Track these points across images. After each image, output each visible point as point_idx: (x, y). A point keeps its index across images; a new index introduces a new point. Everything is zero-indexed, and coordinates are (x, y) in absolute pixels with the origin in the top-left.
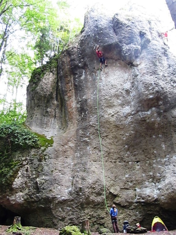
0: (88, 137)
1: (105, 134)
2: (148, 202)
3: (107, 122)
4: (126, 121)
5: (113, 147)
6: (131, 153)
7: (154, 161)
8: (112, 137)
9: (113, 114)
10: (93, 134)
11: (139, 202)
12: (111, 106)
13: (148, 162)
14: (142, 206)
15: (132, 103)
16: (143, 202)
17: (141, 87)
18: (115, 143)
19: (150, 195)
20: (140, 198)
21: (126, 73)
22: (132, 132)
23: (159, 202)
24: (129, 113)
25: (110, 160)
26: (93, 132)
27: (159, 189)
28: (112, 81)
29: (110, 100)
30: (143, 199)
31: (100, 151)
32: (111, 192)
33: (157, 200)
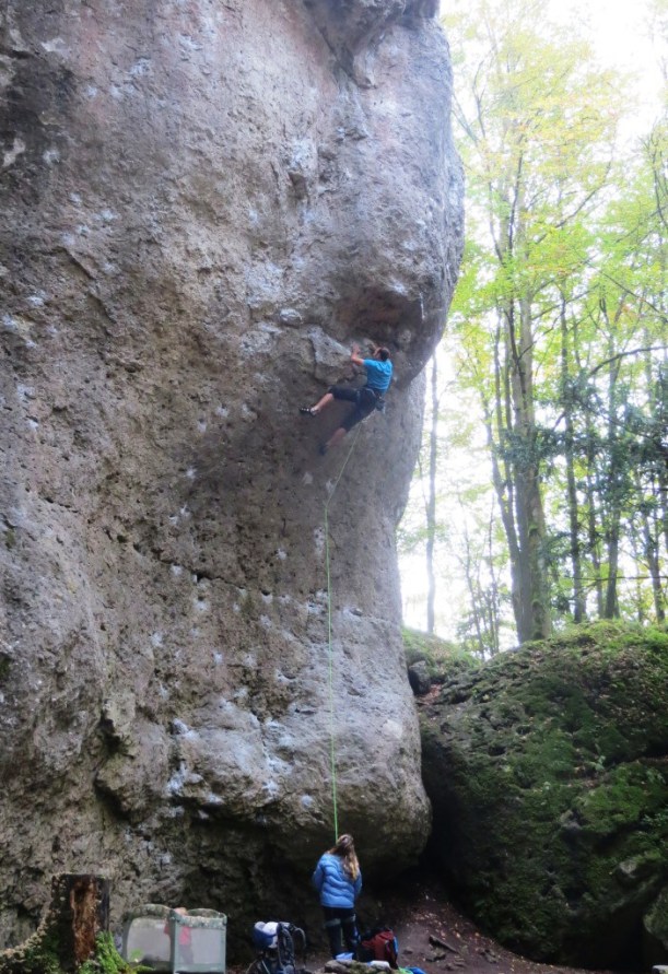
0: (29, 319)
1: (128, 355)
2: (237, 811)
3: (163, 289)
4: (244, 338)
5: (140, 446)
6: (195, 516)
7: (268, 599)
8: (157, 388)
9: (209, 263)
10: (67, 319)
11: (194, 800)
12: (209, 212)
13: (243, 592)
14: (196, 822)
15: (301, 263)
16: (210, 808)
17: (376, 213)
18: (155, 430)
19: (253, 777)
20: (201, 784)
21: (312, 85)
22: (245, 408)
23: (277, 822)
24: (270, 305)
25: (105, 521)
26: (69, 303)
27: (287, 754)
28: (255, 80)
29: (221, 177)
30: (217, 787)
31: (81, 442)
32: (110, 722)
33: (274, 808)
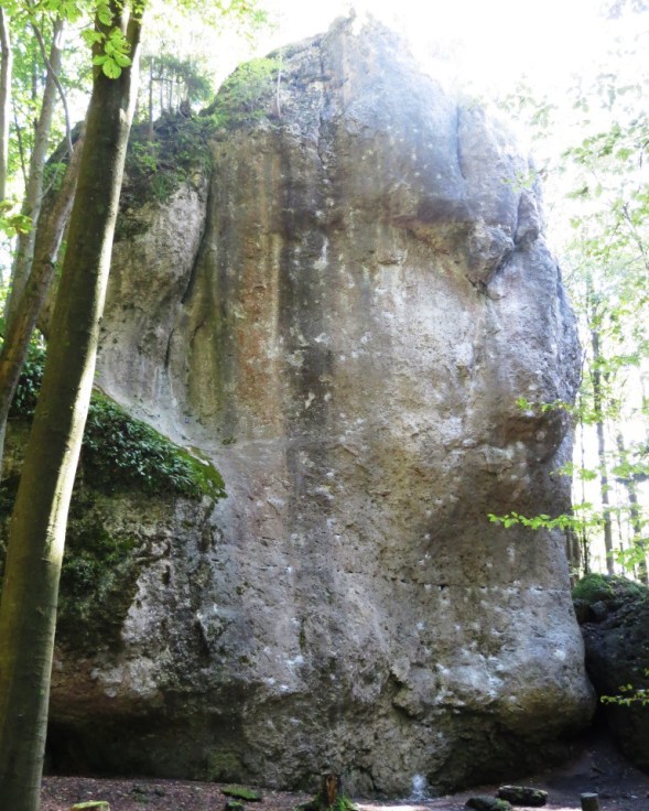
0: (327, 484)
1: (381, 489)
2: (474, 708)
3: (394, 451)
4: (445, 462)
5: (396, 531)
6: (434, 557)
7: (484, 591)
8: (400, 500)
9: (417, 430)
10: (347, 479)
11: (450, 705)
12: (414, 404)
13: (469, 590)
14: (454, 715)
15: (470, 412)
16: (460, 708)
17: (509, 376)
18: (403, 521)
19: (481, 689)
20: (453, 697)
21: (464, 310)
22: (451, 497)
23: (498, 711)
24: (456, 441)
25: (383, 573)
26: (347, 472)
27: (501, 675)
28: (429, 324)
29: (416, 384)
30: (462, 697)
31: (363, 538)
32: (395, 675)
33: (495, 704)
